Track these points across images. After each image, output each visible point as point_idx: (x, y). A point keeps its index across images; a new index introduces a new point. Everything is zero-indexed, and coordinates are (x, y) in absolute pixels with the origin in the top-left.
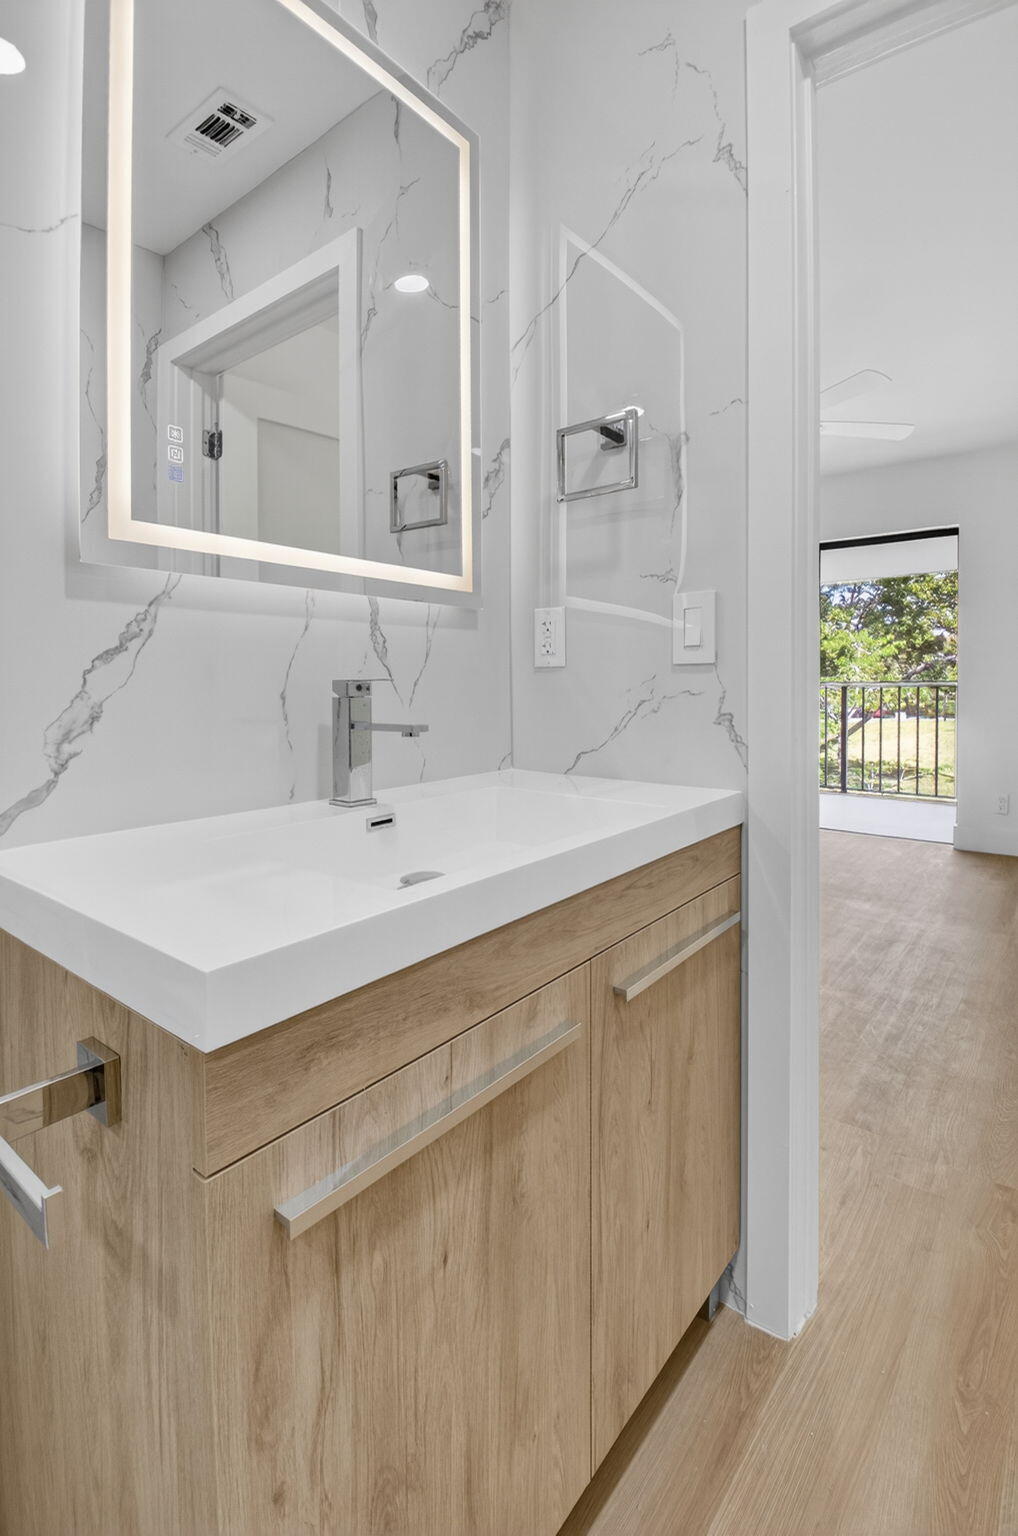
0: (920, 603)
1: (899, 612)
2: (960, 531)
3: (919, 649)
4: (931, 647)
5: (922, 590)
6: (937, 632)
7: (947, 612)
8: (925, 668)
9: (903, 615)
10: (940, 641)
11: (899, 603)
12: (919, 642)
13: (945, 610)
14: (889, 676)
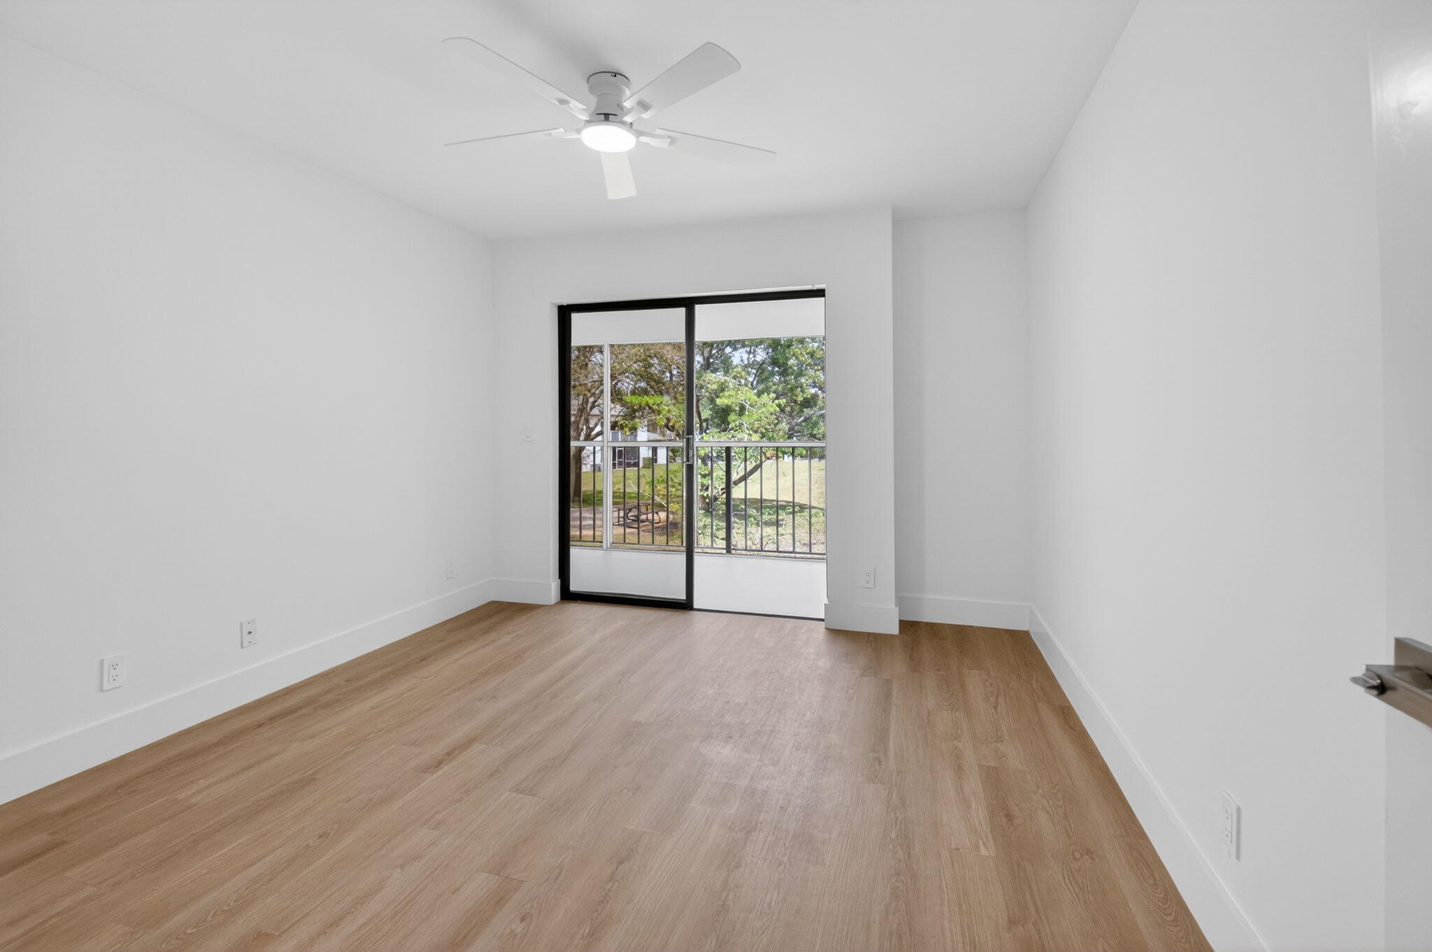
0: (801, 364)
1: (785, 372)
2: (827, 293)
3: (800, 404)
4: (809, 403)
5: (801, 353)
6: (813, 391)
7: (820, 374)
8: (805, 420)
9: (788, 375)
10: (815, 396)
11: (785, 364)
12: (800, 399)
13: (818, 372)
14: (780, 426)
